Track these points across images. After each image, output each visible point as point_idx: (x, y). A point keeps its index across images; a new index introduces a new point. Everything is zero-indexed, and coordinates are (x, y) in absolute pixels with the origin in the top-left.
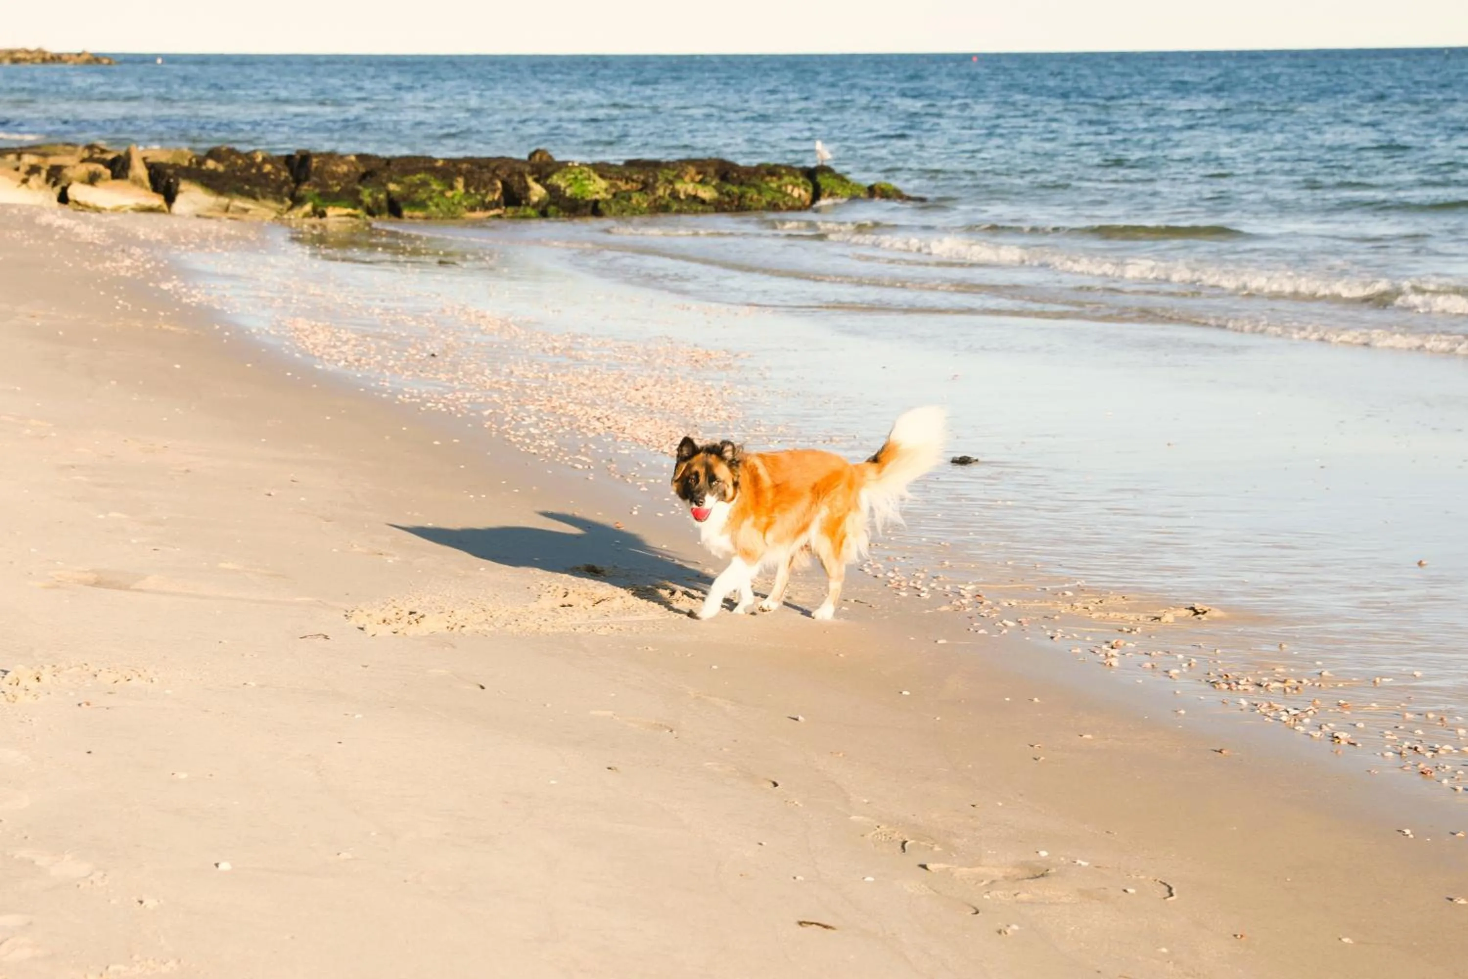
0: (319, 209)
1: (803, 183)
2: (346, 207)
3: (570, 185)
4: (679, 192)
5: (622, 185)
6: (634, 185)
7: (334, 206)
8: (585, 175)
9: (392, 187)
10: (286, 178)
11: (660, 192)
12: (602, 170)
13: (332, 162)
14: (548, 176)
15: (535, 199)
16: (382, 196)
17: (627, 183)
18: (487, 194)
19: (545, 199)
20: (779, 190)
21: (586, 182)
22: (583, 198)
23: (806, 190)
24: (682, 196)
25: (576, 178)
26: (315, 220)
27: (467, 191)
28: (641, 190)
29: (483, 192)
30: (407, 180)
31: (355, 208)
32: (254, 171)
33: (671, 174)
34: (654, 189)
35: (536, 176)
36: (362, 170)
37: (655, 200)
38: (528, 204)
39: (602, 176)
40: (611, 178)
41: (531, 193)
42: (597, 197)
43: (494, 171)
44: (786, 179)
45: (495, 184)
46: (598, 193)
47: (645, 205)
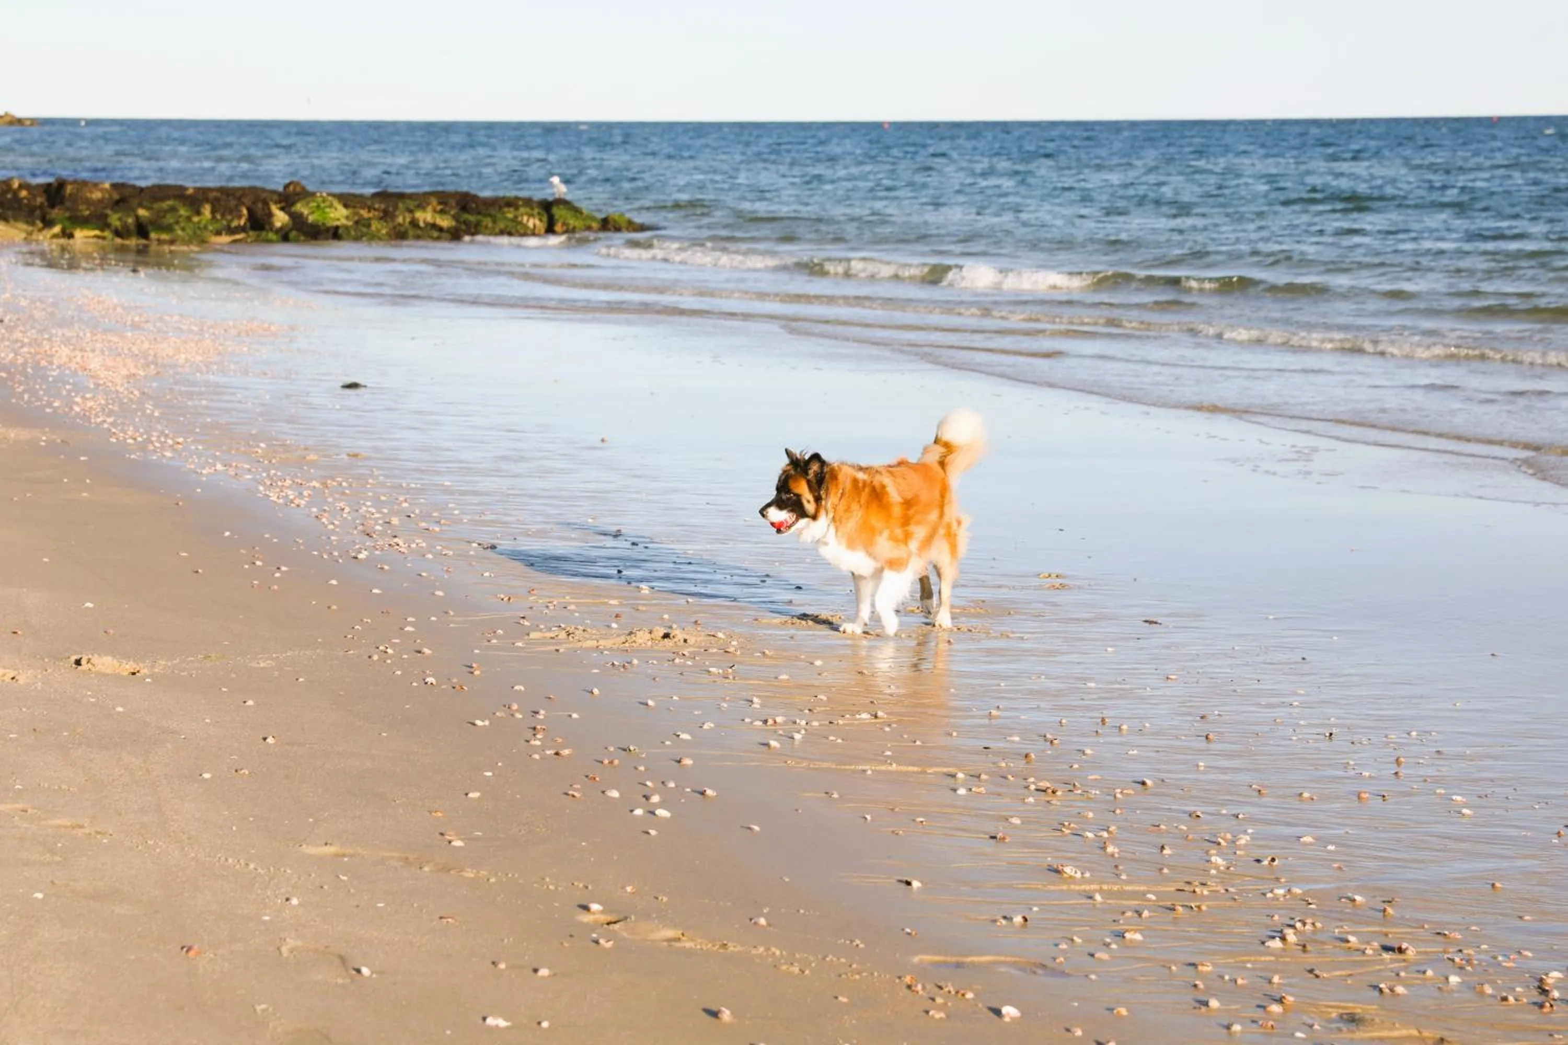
0: (68, 231)
1: (539, 213)
2: (93, 229)
3: (313, 213)
4: (418, 220)
5: (364, 213)
6: (376, 213)
7: (82, 228)
8: (328, 203)
9: (142, 212)
10: (42, 204)
11: (400, 220)
12: (347, 200)
13: (85, 189)
14: (293, 204)
15: (278, 224)
16: (130, 220)
17: (369, 211)
18: (232, 220)
19: (287, 225)
20: (515, 219)
21: (327, 210)
22: (323, 224)
23: (541, 220)
24: (422, 224)
25: (318, 207)
26: (63, 241)
27: (214, 217)
28: (381, 219)
29: (229, 217)
30: (156, 206)
31: (102, 230)
32: (9, 196)
33: (411, 204)
34: (393, 217)
35: (283, 204)
36: (116, 196)
37: (395, 228)
38: (271, 229)
39: (346, 206)
40: (354, 207)
41: (275, 219)
42: (338, 223)
43: (239, 199)
44: (522, 210)
45: (241, 211)
46: (338, 220)
47: (384, 232)
